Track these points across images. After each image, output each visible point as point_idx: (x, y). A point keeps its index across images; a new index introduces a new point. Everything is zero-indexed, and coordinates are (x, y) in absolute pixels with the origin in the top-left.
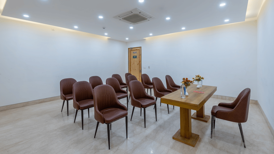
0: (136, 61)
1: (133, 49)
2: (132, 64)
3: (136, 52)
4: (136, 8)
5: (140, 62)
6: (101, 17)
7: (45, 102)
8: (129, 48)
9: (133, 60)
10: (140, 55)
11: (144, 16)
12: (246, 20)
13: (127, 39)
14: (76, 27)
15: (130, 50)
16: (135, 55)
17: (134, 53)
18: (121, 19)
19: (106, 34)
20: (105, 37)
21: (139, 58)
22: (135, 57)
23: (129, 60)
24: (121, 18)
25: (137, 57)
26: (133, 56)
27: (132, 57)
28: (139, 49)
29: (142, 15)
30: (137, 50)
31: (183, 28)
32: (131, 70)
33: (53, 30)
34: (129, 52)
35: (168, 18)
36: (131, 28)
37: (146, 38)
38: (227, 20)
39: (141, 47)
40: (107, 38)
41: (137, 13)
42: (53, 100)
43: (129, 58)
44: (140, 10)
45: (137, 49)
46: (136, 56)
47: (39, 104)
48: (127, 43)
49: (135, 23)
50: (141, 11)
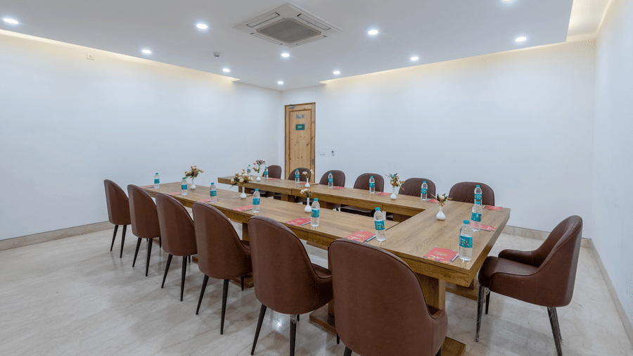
0: (303, 136)
1: (297, 108)
2: (293, 143)
3: (303, 116)
4: (288, 4)
5: (311, 139)
6: (202, 26)
7: (70, 236)
8: (286, 106)
9: (295, 134)
10: (313, 122)
11: (310, 25)
12: (569, 39)
13: (280, 83)
14: (147, 52)
15: (290, 110)
16: (301, 123)
17: (298, 117)
18: (255, 32)
19: (226, 70)
20: (226, 77)
21: (309, 130)
22: (301, 127)
23: (288, 135)
24: (254, 30)
25: (306, 127)
26: (297, 126)
27: (295, 127)
28: (310, 108)
29: (305, 23)
30: (305, 110)
31: (415, 59)
32: (290, 159)
33: (91, 58)
34: (287, 115)
35: (373, 32)
36: (285, 55)
37: (328, 82)
38: (521, 39)
39: (315, 103)
40: (231, 79)
41: (293, 16)
42: (91, 232)
43: (287, 131)
44: (297, 8)
45: (307, 107)
46: (303, 126)
47: (53, 241)
48: (281, 92)
49: (291, 42)
50: (300, 12)
